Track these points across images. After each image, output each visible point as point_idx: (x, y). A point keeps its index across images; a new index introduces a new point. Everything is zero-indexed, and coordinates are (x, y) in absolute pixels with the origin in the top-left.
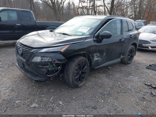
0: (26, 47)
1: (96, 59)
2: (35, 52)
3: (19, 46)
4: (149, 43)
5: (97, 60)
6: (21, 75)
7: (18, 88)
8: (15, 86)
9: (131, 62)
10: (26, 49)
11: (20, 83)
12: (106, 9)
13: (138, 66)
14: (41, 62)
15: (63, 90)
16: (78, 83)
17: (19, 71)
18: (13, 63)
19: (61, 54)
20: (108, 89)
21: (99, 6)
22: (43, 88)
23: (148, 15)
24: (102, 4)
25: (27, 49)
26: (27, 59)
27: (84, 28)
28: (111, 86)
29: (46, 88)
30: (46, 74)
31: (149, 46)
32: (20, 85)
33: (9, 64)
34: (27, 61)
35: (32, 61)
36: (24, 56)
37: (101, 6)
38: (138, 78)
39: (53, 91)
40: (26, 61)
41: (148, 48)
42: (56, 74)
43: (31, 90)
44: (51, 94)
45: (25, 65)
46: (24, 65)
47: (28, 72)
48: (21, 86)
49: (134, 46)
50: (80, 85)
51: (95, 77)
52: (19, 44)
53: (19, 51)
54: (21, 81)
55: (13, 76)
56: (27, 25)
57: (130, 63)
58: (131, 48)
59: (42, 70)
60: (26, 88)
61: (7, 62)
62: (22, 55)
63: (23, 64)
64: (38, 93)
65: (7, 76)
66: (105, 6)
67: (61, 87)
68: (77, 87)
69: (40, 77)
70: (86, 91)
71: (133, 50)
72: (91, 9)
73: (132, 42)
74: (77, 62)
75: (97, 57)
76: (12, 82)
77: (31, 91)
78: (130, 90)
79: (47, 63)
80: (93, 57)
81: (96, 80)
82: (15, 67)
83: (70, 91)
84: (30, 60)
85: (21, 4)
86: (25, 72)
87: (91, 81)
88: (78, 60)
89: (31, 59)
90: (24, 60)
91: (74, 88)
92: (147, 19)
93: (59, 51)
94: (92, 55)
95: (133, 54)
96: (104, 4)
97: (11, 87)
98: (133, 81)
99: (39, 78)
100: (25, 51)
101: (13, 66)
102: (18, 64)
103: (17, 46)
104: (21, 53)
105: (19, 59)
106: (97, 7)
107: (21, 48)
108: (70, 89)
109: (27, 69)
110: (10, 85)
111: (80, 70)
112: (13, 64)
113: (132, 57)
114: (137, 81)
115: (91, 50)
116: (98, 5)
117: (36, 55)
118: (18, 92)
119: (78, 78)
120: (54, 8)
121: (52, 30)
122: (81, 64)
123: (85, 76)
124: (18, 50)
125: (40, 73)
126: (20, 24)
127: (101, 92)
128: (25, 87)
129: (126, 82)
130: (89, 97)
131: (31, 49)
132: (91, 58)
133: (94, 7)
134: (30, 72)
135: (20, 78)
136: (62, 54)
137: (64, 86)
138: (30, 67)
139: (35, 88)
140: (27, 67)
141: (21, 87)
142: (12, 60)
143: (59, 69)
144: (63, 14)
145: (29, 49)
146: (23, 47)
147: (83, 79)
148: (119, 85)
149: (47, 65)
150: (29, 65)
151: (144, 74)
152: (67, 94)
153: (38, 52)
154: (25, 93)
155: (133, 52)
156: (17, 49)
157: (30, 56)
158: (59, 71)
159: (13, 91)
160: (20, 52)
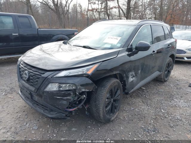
0: (33, 69)
1: (131, 79)
2: (49, 77)
3: (22, 68)
4: (185, 52)
5: (132, 81)
6: (25, 107)
7: (24, 128)
8: (20, 126)
9: (168, 79)
10: (34, 72)
11: (26, 120)
12: (121, 11)
13: (178, 84)
14: (59, 91)
15: (90, 127)
16: (110, 116)
17: (21, 100)
18: (12, 88)
19: (87, 77)
20: (151, 121)
21: (112, 8)
22: (61, 125)
23: (171, 17)
24: (116, 5)
25: (36, 71)
26: (37, 87)
27: (112, 38)
28: (153, 116)
29: (64, 125)
30: (67, 108)
31: (185, 56)
32: (26, 124)
33: (6, 91)
34: (37, 90)
35: (45, 90)
36: (32, 82)
37: (115, 7)
38: (184, 102)
39: (76, 129)
40: (35, 90)
41: (183, 58)
42: (80, 106)
43: (44, 130)
44: (73, 135)
45: (35, 95)
46: (32, 96)
47: (37, 105)
48: (28, 125)
49: (171, 58)
50: (113, 119)
51: (128, 104)
52: (22, 64)
53: (24, 75)
54: (26, 117)
55: (14, 109)
56: (28, 35)
57: (167, 81)
58: (168, 61)
59: (60, 102)
60: (36, 128)
61: (3, 88)
62: (28, 80)
63: (31, 94)
64: (55, 135)
65: (5, 109)
66: (119, 7)
67: (85, 123)
68: (108, 121)
69: (58, 113)
70: (122, 127)
71: (171, 63)
72: (103, 11)
73: (170, 54)
74: (108, 87)
75: (132, 76)
76: (14, 119)
77: (43, 132)
78: (181, 120)
79: (69, 92)
80: (128, 77)
81: (130, 108)
82: (14, 94)
83: (100, 129)
84: (42, 89)
85: (14, 7)
86: (33, 104)
87: (125, 111)
88: (110, 84)
89: (43, 87)
90: (33, 89)
91: (104, 123)
92: (170, 22)
93: (85, 74)
94: (126, 74)
95: (170, 68)
96: (119, 5)
97: (13, 128)
98: (179, 106)
99: (56, 114)
100: (34, 75)
101: (12, 93)
102: (21, 92)
103: (20, 67)
104: (27, 78)
105: (23, 86)
106: (110, 9)
107: (26, 70)
108: (99, 125)
109: (37, 101)
110: (12, 124)
111: (112, 97)
112: (12, 90)
113: (169, 72)
114: (184, 107)
115: (126, 68)
116: (111, 6)
117: (52, 81)
118: (25, 137)
119: (110, 109)
120: (57, 11)
121: (66, 41)
122: (113, 90)
123: (117, 105)
124: (22, 73)
125: (57, 106)
126: (17, 34)
127: (143, 127)
128: (34, 126)
129: (171, 109)
130: (130, 136)
131: (43, 72)
132: (125, 79)
133: (106, 10)
134: (42, 105)
135: (24, 111)
136: (89, 78)
137: (89, 122)
138: (42, 98)
139: (48, 126)
140: (36, 98)
141: (28, 128)
142: (9, 83)
143: (83, 98)
144: (68, 19)
145: (39, 71)
146: (30, 69)
147: (115, 110)
148: (164, 114)
149: (69, 95)
150: (41, 96)
151: (188, 94)
152: (97, 134)
153: (55, 76)
154: (35, 137)
155: (171, 65)
156: (20, 72)
157: (42, 83)
158: (84, 101)
159: (17, 133)
160: (26, 76)
